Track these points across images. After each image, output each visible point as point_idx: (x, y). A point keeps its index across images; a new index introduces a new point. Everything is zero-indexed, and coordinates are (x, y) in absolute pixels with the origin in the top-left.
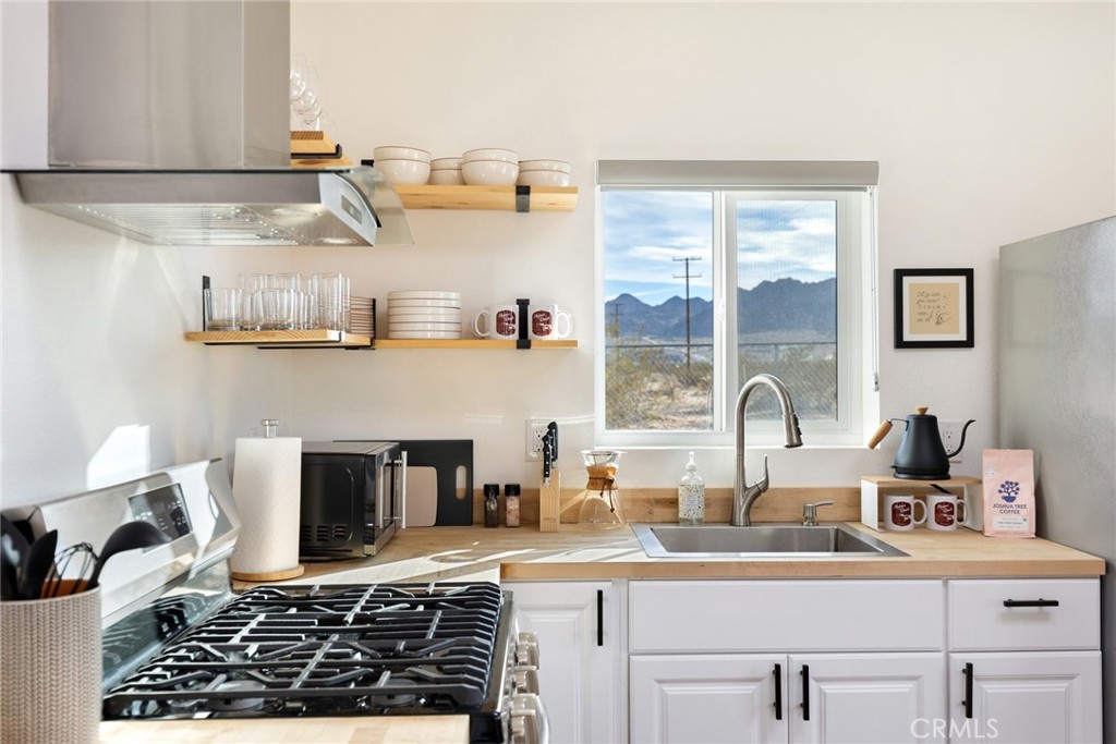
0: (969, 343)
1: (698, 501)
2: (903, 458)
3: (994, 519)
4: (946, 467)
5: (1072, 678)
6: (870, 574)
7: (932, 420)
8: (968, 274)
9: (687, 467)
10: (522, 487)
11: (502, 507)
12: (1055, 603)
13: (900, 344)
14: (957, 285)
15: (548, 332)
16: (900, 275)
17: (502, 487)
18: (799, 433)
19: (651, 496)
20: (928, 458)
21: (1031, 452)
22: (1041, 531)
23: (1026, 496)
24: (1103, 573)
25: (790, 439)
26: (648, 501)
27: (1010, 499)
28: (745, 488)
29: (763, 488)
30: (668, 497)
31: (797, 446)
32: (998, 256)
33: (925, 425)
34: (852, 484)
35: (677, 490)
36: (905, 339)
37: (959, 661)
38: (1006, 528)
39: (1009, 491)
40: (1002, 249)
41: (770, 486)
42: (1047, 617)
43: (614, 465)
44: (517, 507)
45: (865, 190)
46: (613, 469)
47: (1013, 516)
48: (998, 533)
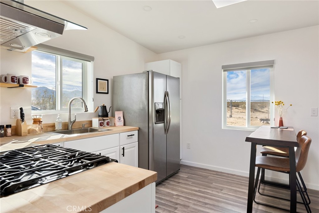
0: (108, 93)
1: (61, 125)
2: (100, 114)
3: (118, 123)
4: (108, 115)
5: (135, 147)
6: (109, 134)
7: (105, 106)
8: (108, 80)
9: (58, 118)
10: (12, 125)
11: (6, 131)
12: (134, 135)
13: (97, 92)
14: (106, 82)
15: (27, 83)
16: (97, 79)
17: (5, 126)
18: (87, 109)
19: (47, 125)
20: (105, 113)
21: (122, 112)
22: (124, 125)
23: (122, 119)
24: (138, 129)
25: (86, 110)
26: (46, 126)
27: (120, 120)
28: (71, 122)
29: (74, 122)
30: (51, 125)
31: (86, 111)
32: (113, 78)
33: (104, 108)
34: (91, 120)
35: (55, 123)
36: (98, 91)
37: (122, 147)
38: (119, 125)
39: (119, 118)
40: (114, 77)
41: (76, 121)
42: (132, 138)
43: (41, 118)
44: (10, 131)
45: (90, 62)
46: (41, 119)
47: (120, 123)
48: (119, 126)
